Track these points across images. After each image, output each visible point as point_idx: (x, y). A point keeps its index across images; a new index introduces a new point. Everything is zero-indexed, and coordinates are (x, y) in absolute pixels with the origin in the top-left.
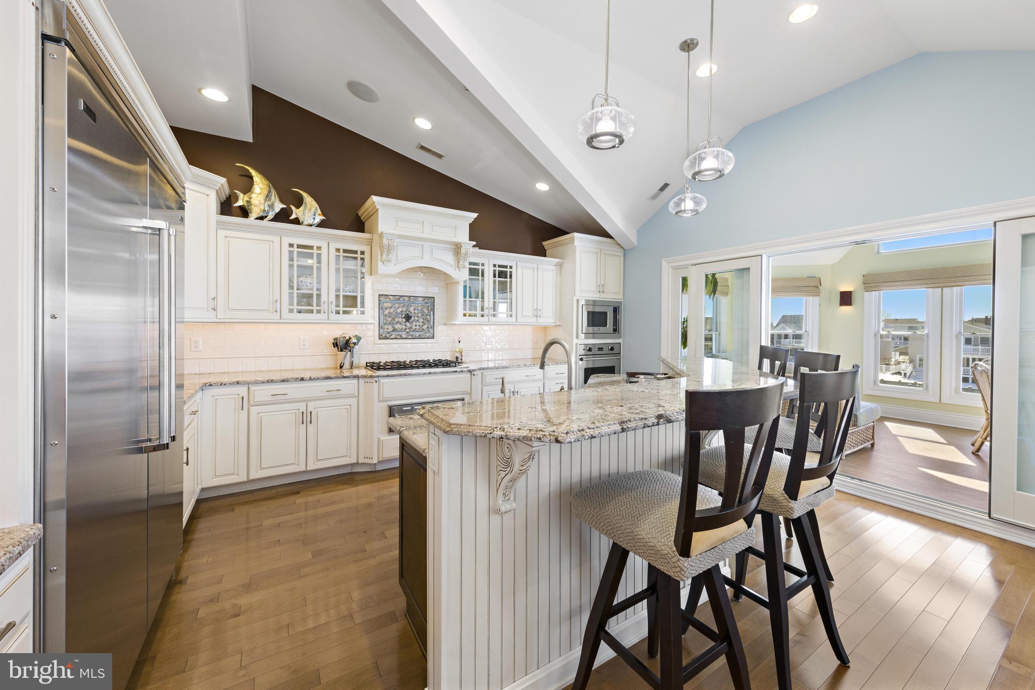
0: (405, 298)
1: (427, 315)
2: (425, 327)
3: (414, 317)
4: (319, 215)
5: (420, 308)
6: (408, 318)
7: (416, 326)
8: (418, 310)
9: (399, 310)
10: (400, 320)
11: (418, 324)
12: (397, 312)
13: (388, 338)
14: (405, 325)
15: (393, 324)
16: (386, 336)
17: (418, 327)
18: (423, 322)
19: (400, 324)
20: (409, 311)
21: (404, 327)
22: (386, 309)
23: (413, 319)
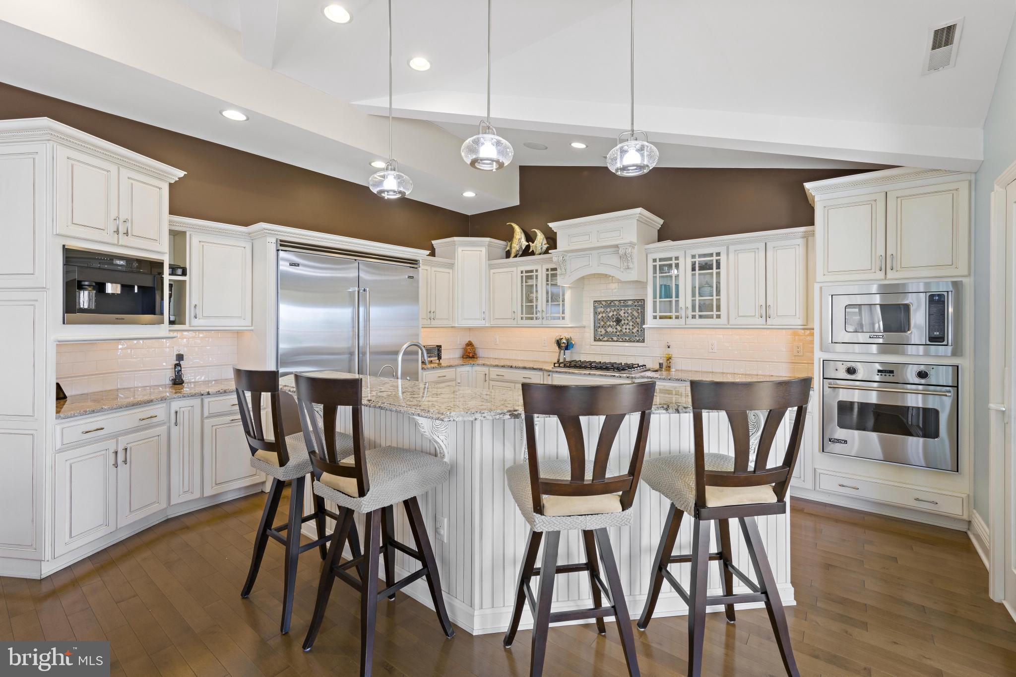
0: (616, 302)
1: (636, 318)
2: (635, 330)
3: (624, 320)
4: (545, 244)
5: (629, 311)
6: (618, 321)
7: (626, 329)
8: (628, 313)
9: (610, 315)
10: (611, 323)
11: (628, 327)
12: (609, 316)
13: (601, 341)
14: (616, 329)
15: (605, 327)
16: (599, 338)
17: (628, 331)
18: (633, 326)
19: (611, 327)
20: (620, 315)
21: (615, 330)
22: (599, 314)
23: (623, 322)
